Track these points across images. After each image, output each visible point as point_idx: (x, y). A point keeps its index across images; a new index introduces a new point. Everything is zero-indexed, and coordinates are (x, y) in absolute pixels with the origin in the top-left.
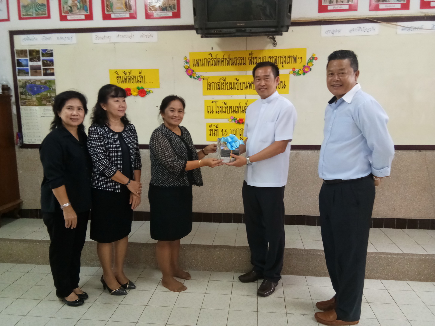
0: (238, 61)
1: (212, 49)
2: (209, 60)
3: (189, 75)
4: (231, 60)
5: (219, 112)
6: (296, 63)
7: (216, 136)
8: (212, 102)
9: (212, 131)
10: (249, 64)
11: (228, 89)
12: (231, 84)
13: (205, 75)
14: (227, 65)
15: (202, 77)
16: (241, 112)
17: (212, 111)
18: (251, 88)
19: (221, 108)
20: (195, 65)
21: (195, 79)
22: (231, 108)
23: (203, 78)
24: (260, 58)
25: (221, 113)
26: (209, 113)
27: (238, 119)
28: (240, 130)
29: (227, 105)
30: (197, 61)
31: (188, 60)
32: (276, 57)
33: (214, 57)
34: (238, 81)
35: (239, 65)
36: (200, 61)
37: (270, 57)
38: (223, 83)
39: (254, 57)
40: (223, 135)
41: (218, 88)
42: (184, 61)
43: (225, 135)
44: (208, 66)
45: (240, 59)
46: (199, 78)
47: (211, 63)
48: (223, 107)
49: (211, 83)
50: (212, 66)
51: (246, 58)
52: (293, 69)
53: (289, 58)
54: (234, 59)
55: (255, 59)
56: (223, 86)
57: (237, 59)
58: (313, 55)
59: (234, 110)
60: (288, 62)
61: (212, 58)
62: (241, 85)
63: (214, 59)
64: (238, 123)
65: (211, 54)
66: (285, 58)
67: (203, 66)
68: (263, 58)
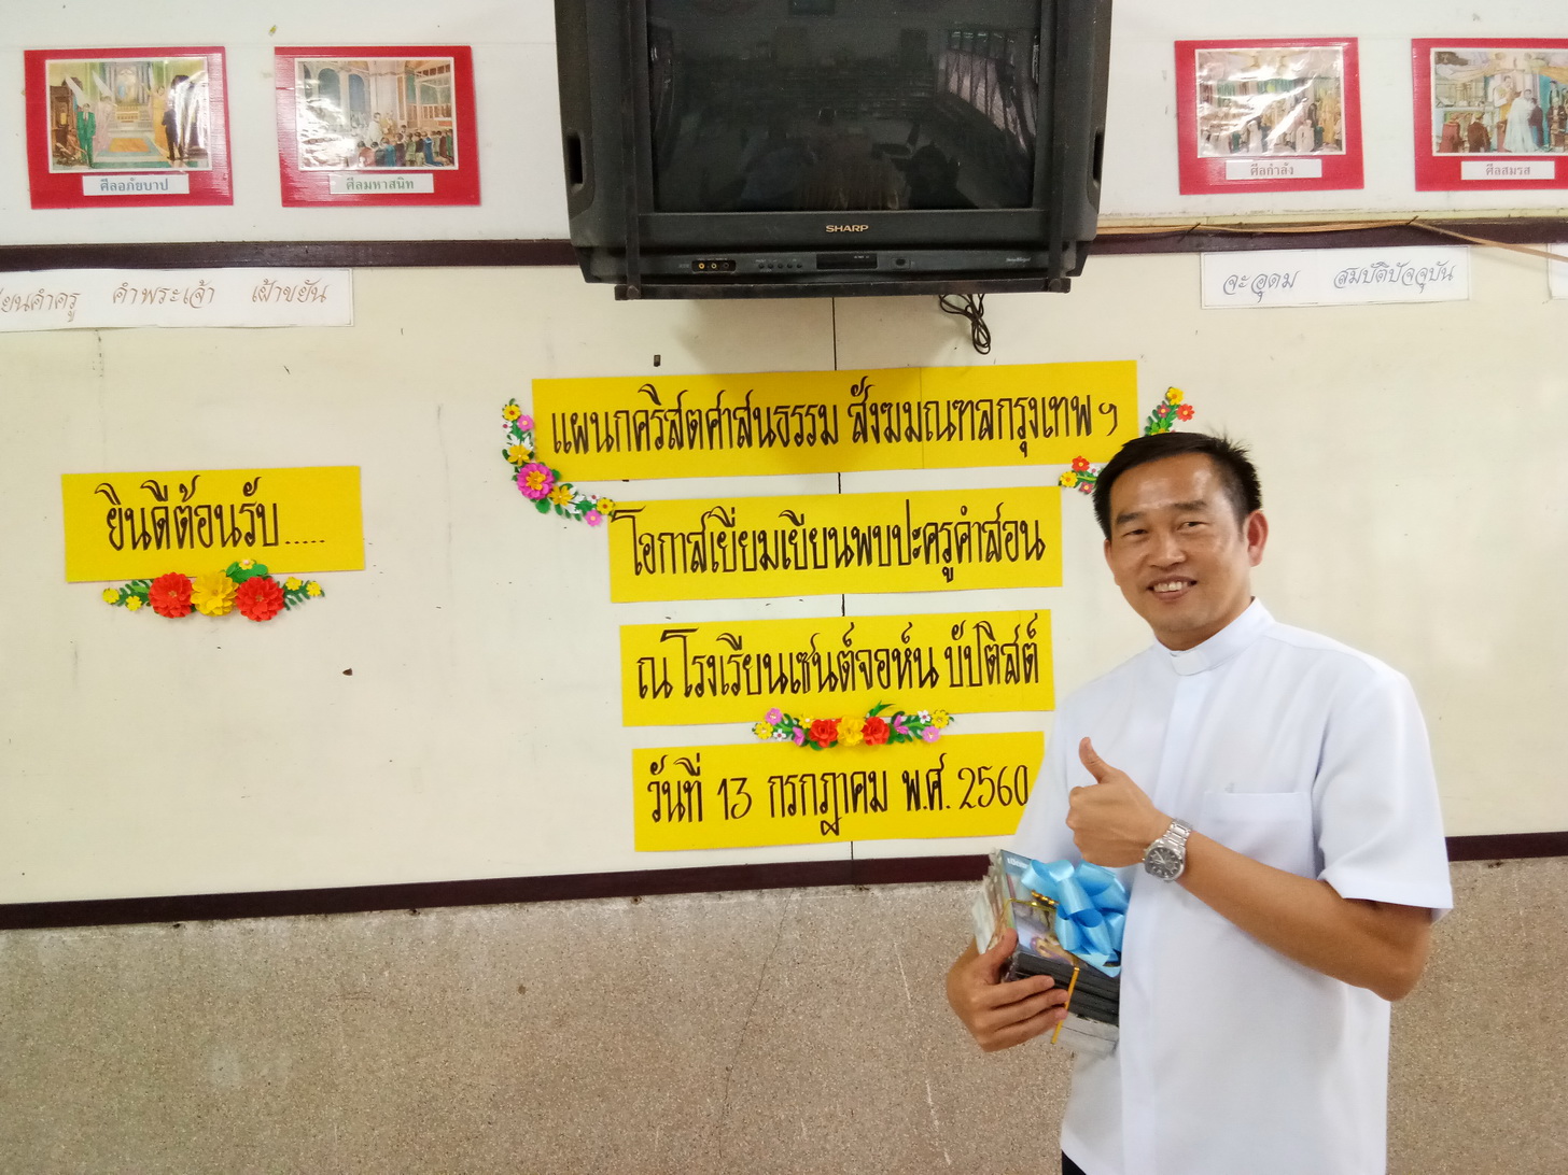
0: (794, 422)
1: (657, 364)
2: (641, 418)
3: (533, 500)
4: (758, 417)
5: (700, 686)
6: (1088, 432)
7: (690, 820)
8: (664, 638)
9: (667, 791)
10: (855, 441)
11: (750, 565)
12: (763, 537)
13: (624, 495)
14: (740, 445)
15: (605, 506)
16: (821, 687)
17: (665, 683)
18: (869, 561)
19: (711, 664)
20: (567, 444)
21: (568, 515)
22: (768, 665)
23: (610, 509)
24: (908, 411)
25: (715, 693)
26: (650, 693)
27: (807, 723)
28: (819, 784)
29: (745, 651)
30: (573, 422)
31: (527, 418)
32: (991, 401)
33: (669, 402)
34: (797, 524)
35: (799, 444)
36: (593, 421)
37: (960, 406)
38: (721, 538)
39: (876, 405)
40: (729, 812)
41: (694, 562)
42: (504, 422)
43: (738, 812)
44: (639, 448)
45: (807, 414)
46: (586, 509)
47: (655, 435)
48: (725, 660)
49: (652, 537)
50: (658, 448)
51: (835, 407)
52: (1076, 461)
53: (1051, 408)
54: (776, 413)
55: (883, 412)
56: (718, 552)
57: (790, 411)
58: (1169, 395)
59: (782, 675)
60: (1051, 428)
61: (658, 407)
62: (814, 545)
63: (671, 416)
64: (806, 742)
65: (649, 389)
66: (1031, 408)
67: (609, 448)
68: (925, 407)
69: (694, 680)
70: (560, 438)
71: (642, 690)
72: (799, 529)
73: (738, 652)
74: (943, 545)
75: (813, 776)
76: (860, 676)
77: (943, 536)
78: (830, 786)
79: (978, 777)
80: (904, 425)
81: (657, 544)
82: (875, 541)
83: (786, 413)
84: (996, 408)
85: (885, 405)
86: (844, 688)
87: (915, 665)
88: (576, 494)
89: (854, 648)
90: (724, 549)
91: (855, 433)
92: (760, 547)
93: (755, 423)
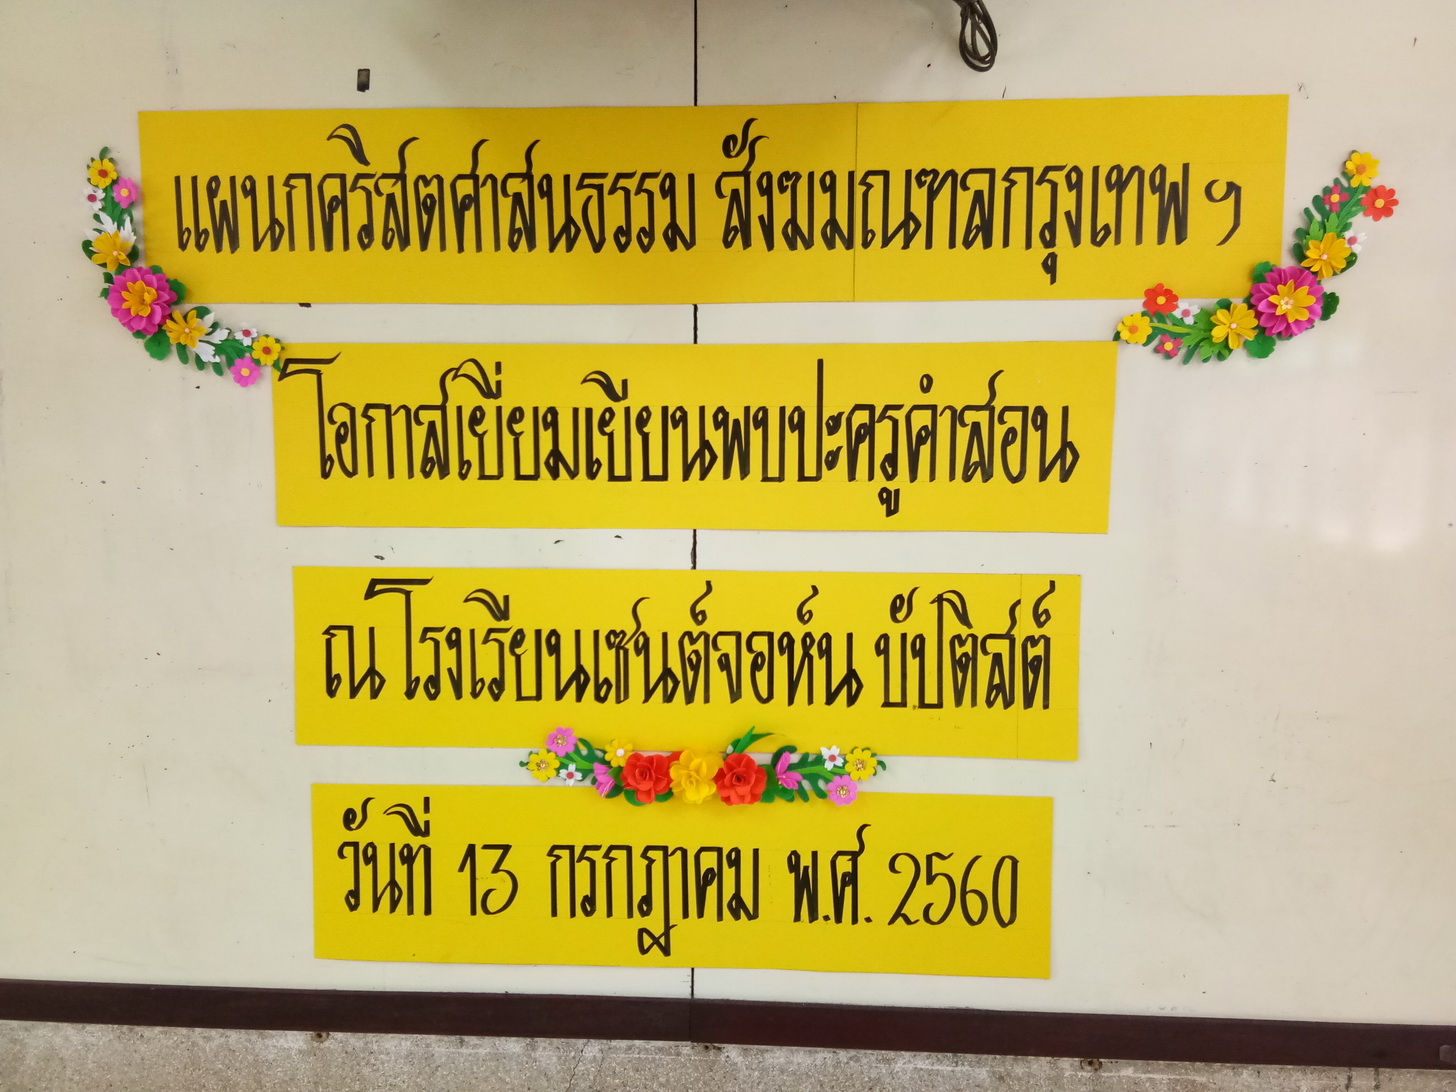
0: (614, 204)
1: (363, 86)
2: (332, 188)
3: (138, 334)
4: (547, 194)
5: (434, 681)
6: (1181, 237)
7: (411, 911)
8: (370, 593)
9: (372, 860)
10: (728, 244)
11: (527, 468)
12: (551, 420)
13: (303, 332)
14: (514, 246)
15: (267, 351)
16: (649, 693)
17: (372, 672)
18: (745, 471)
19: (454, 642)
20: (201, 234)
21: (200, 364)
22: (555, 650)
23: (277, 356)
24: (830, 189)
25: (459, 695)
26: (344, 688)
27: (618, 756)
28: (640, 865)
29: (514, 623)
30: (212, 193)
31: (133, 187)
32: (991, 172)
33: (382, 160)
34: (614, 397)
35: (622, 248)
36: (246, 193)
37: (930, 180)
38: (477, 418)
39: (769, 175)
40: (478, 903)
41: (426, 460)
42: (89, 190)
43: (494, 903)
44: (329, 246)
45: (640, 190)
46: (234, 357)
47: (357, 219)
48: (479, 637)
49: (352, 410)
50: (364, 247)
51: (691, 177)
52: (1151, 294)
53: (1110, 187)
54: (580, 186)
55: (782, 189)
56: (471, 442)
57: (607, 183)
58: (1350, 166)
59: (580, 669)
60: (1106, 227)
61: (363, 169)
62: (645, 438)
63: (387, 186)
64: (615, 791)
65: (347, 133)
66: (1071, 187)
67: (275, 245)
68: (863, 182)
69: (423, 669)
70: (188, 222)
71: (332, 683)
72: (619, 408)
73: (502, 624)
74: (883, 447)
75: (629, 849)
76: (718, 678)
77: (883, 430)
78: (657, 868)
79: (926, 870)
80: (822, 216)
81: (361, 423)
82: (756, 435)
83: (600, 188)
84: (1001, 186)
85: (786, 175)
86: (690, 697)
87: (819, 665)
88: (215, 326)
89: (711, 627)
90: (481, 437)
91: (728, 229)
92: (546, 437)
93: (541, 205)
